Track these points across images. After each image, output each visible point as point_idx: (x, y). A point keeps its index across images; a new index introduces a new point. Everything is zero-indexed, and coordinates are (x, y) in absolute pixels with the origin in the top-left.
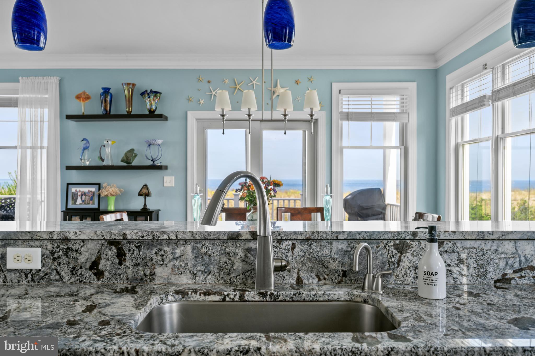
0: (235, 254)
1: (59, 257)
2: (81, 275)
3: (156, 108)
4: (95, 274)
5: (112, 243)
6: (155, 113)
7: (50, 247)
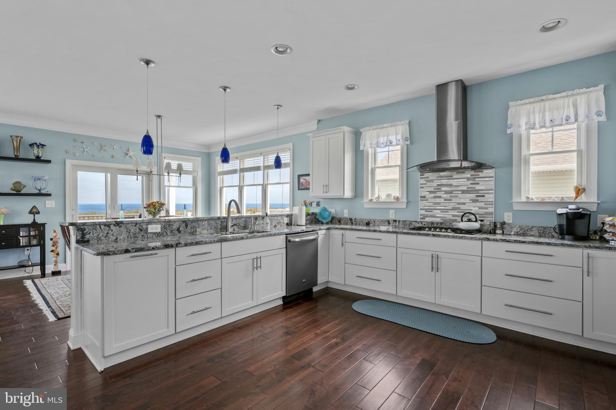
1: (167, 227)
2: (174, 233)
3: (42, 156)
4: (178, 232)
5: (184, 222)
6: (41, 159)
7: (163, 224)
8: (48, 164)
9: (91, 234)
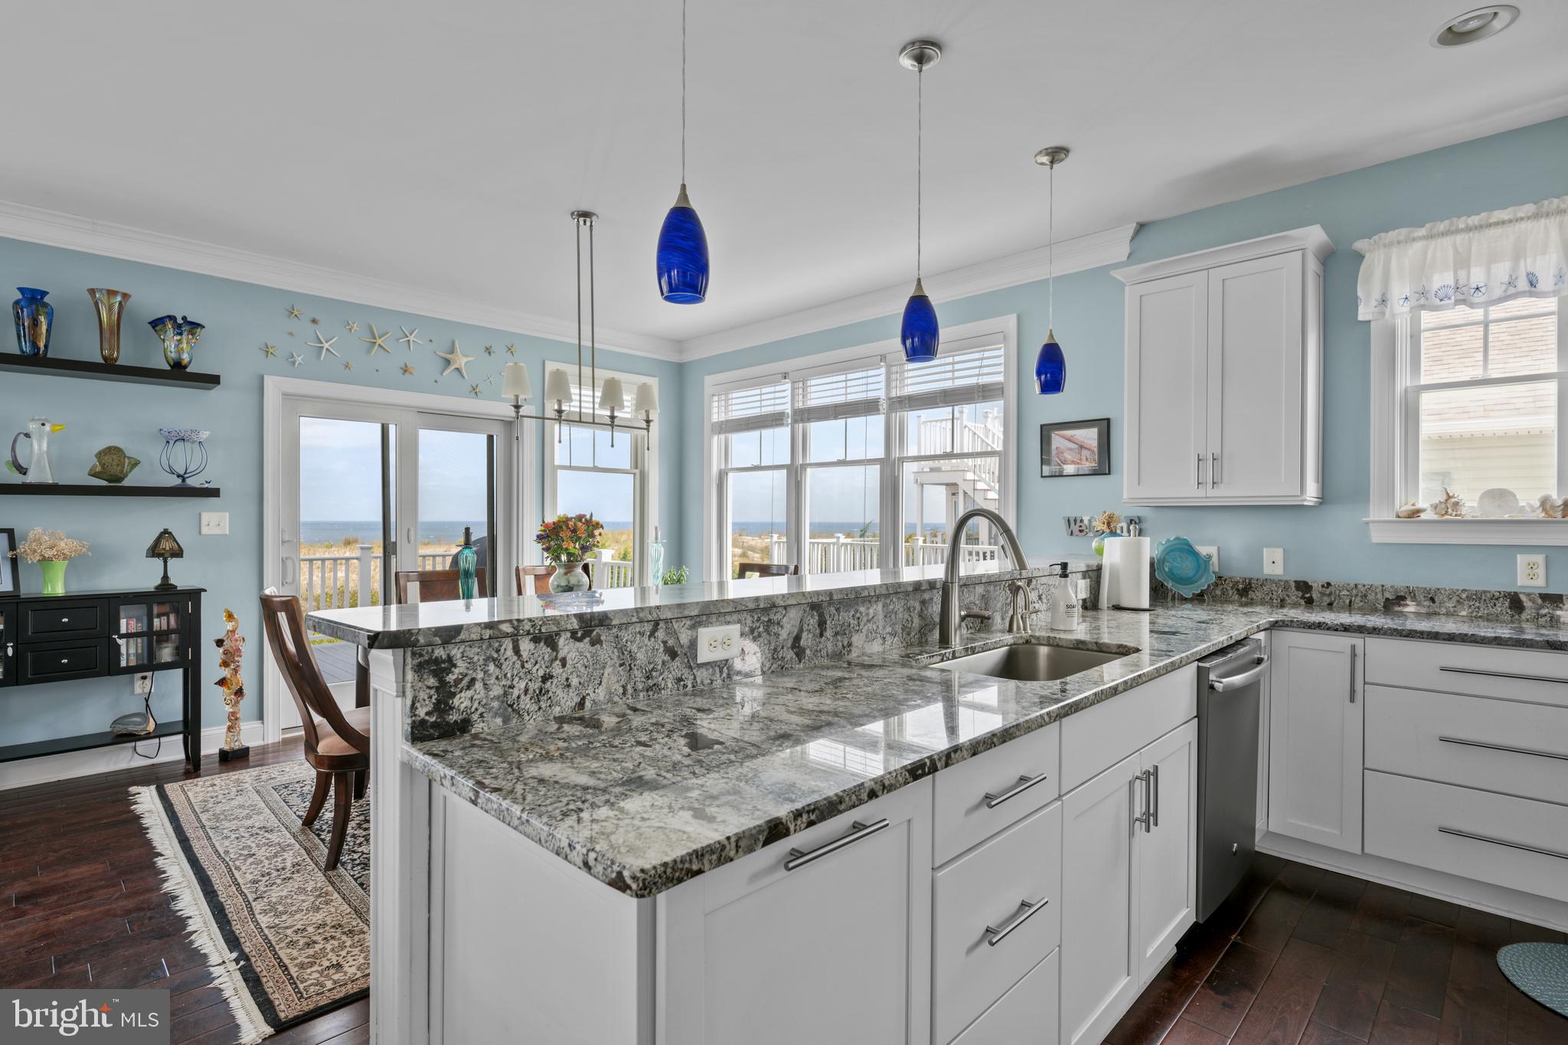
0: (914, 609)
1: (759, 635)
2: (783, 658)
3: (190, 362)
4: (797, 655)
5: (815, 607)
6: (190, 370)
7: (749, 621)
8: (210, 389)
9: (479, 685)
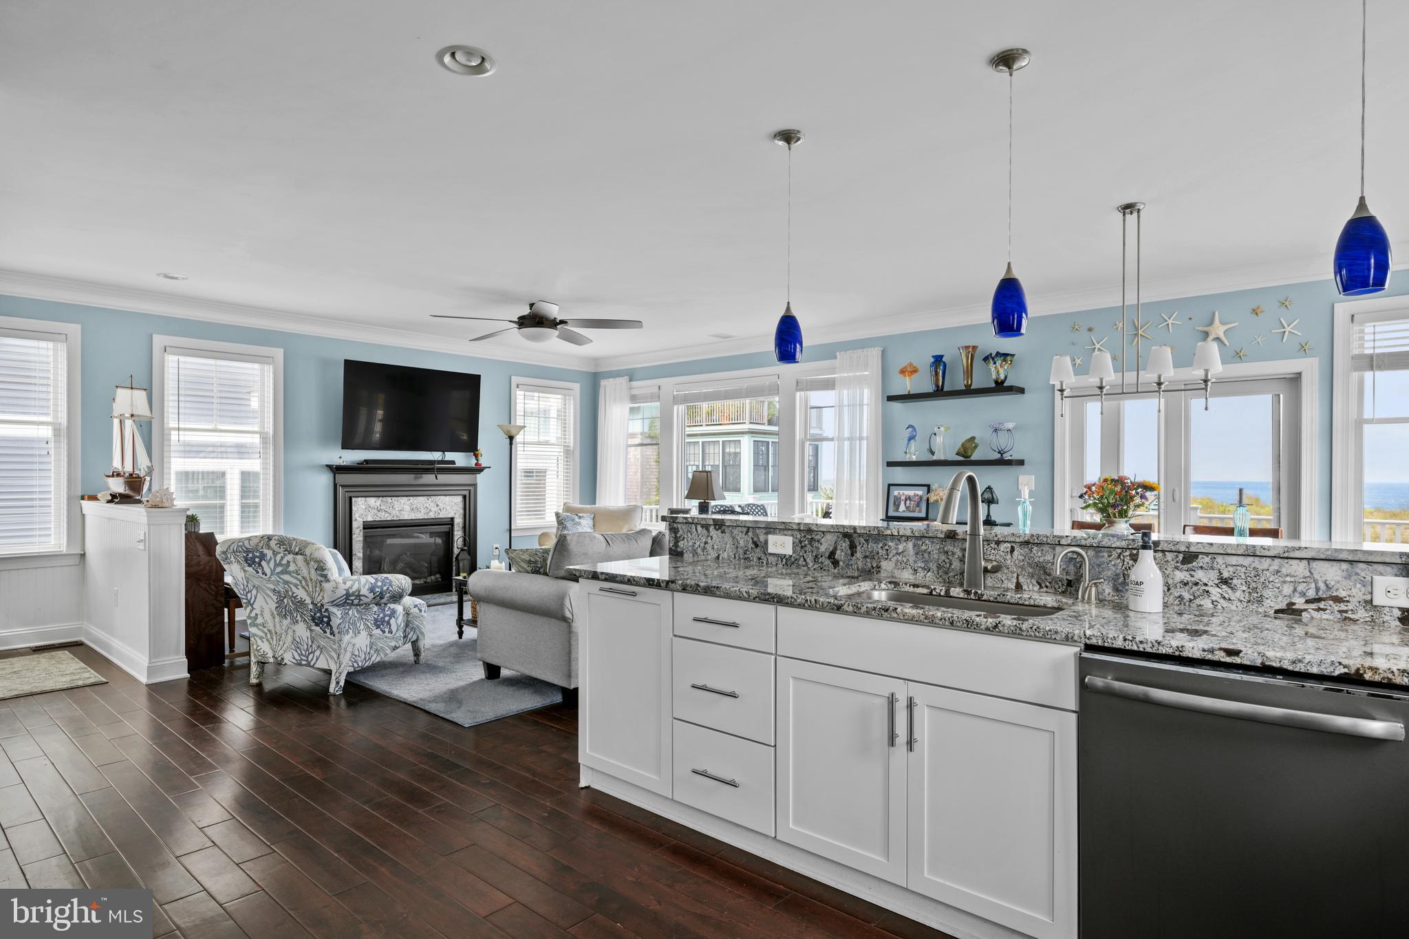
0: (953, 554)
1: (805, 546)
2: (822, 563)
3: (1006, 377)
4: (832, 563)
5: (846, 535)
6: (1005, 384)
7: (799, 536)
8: (1019, 394)
